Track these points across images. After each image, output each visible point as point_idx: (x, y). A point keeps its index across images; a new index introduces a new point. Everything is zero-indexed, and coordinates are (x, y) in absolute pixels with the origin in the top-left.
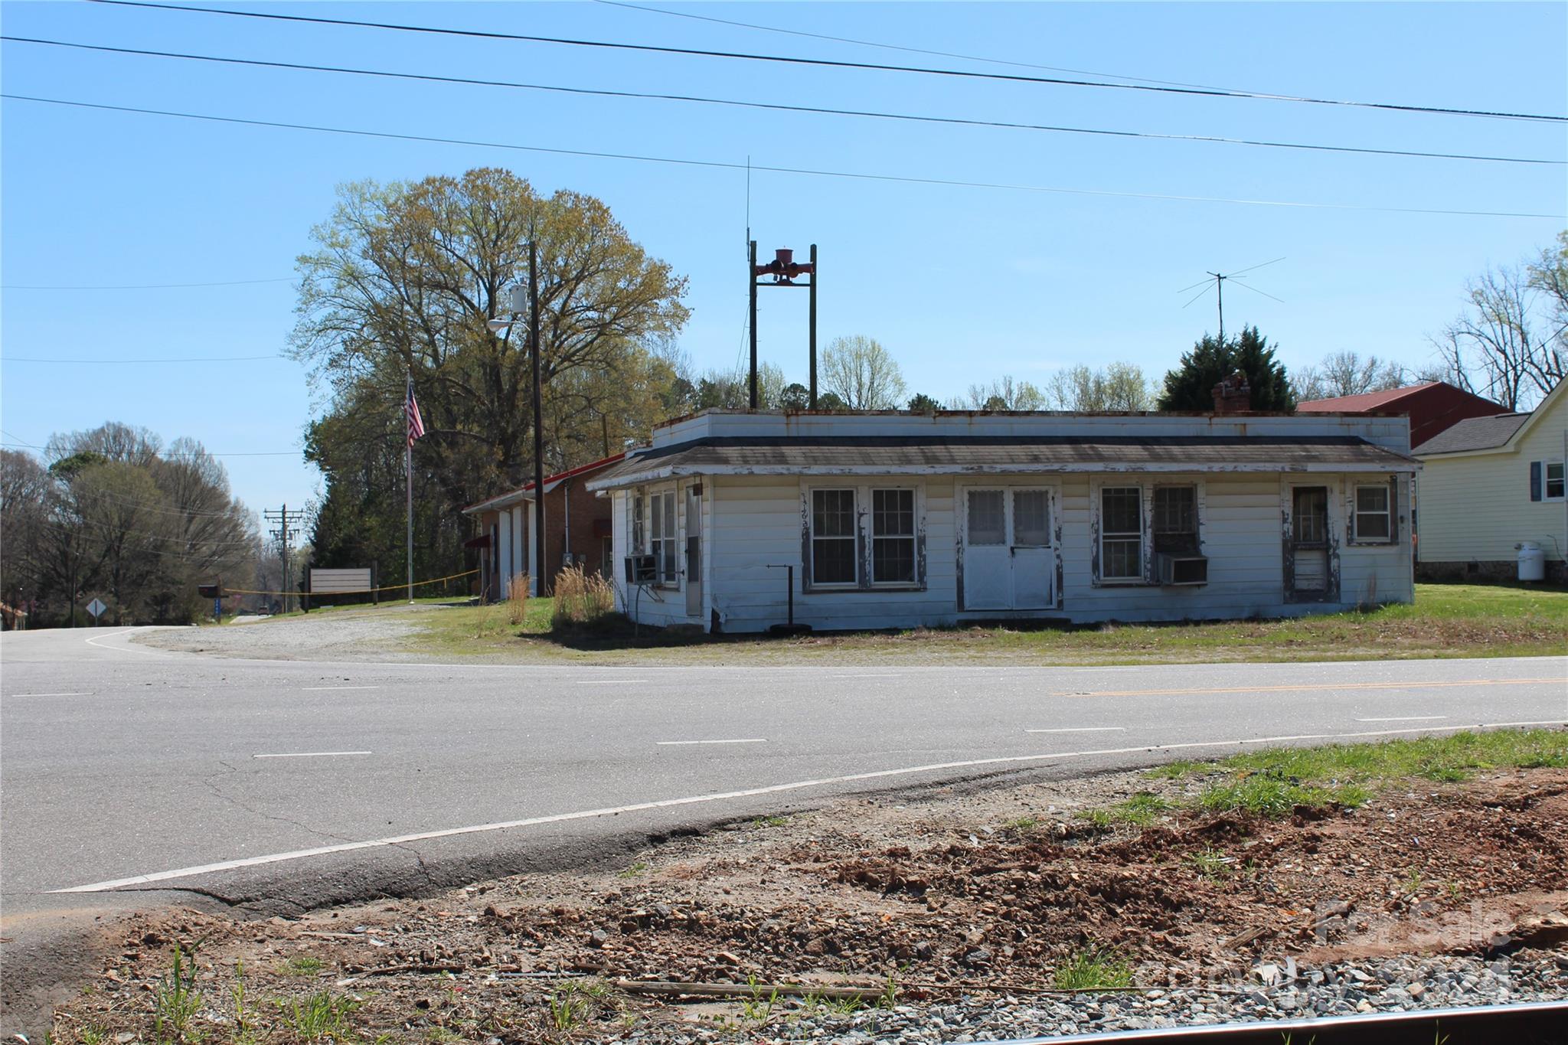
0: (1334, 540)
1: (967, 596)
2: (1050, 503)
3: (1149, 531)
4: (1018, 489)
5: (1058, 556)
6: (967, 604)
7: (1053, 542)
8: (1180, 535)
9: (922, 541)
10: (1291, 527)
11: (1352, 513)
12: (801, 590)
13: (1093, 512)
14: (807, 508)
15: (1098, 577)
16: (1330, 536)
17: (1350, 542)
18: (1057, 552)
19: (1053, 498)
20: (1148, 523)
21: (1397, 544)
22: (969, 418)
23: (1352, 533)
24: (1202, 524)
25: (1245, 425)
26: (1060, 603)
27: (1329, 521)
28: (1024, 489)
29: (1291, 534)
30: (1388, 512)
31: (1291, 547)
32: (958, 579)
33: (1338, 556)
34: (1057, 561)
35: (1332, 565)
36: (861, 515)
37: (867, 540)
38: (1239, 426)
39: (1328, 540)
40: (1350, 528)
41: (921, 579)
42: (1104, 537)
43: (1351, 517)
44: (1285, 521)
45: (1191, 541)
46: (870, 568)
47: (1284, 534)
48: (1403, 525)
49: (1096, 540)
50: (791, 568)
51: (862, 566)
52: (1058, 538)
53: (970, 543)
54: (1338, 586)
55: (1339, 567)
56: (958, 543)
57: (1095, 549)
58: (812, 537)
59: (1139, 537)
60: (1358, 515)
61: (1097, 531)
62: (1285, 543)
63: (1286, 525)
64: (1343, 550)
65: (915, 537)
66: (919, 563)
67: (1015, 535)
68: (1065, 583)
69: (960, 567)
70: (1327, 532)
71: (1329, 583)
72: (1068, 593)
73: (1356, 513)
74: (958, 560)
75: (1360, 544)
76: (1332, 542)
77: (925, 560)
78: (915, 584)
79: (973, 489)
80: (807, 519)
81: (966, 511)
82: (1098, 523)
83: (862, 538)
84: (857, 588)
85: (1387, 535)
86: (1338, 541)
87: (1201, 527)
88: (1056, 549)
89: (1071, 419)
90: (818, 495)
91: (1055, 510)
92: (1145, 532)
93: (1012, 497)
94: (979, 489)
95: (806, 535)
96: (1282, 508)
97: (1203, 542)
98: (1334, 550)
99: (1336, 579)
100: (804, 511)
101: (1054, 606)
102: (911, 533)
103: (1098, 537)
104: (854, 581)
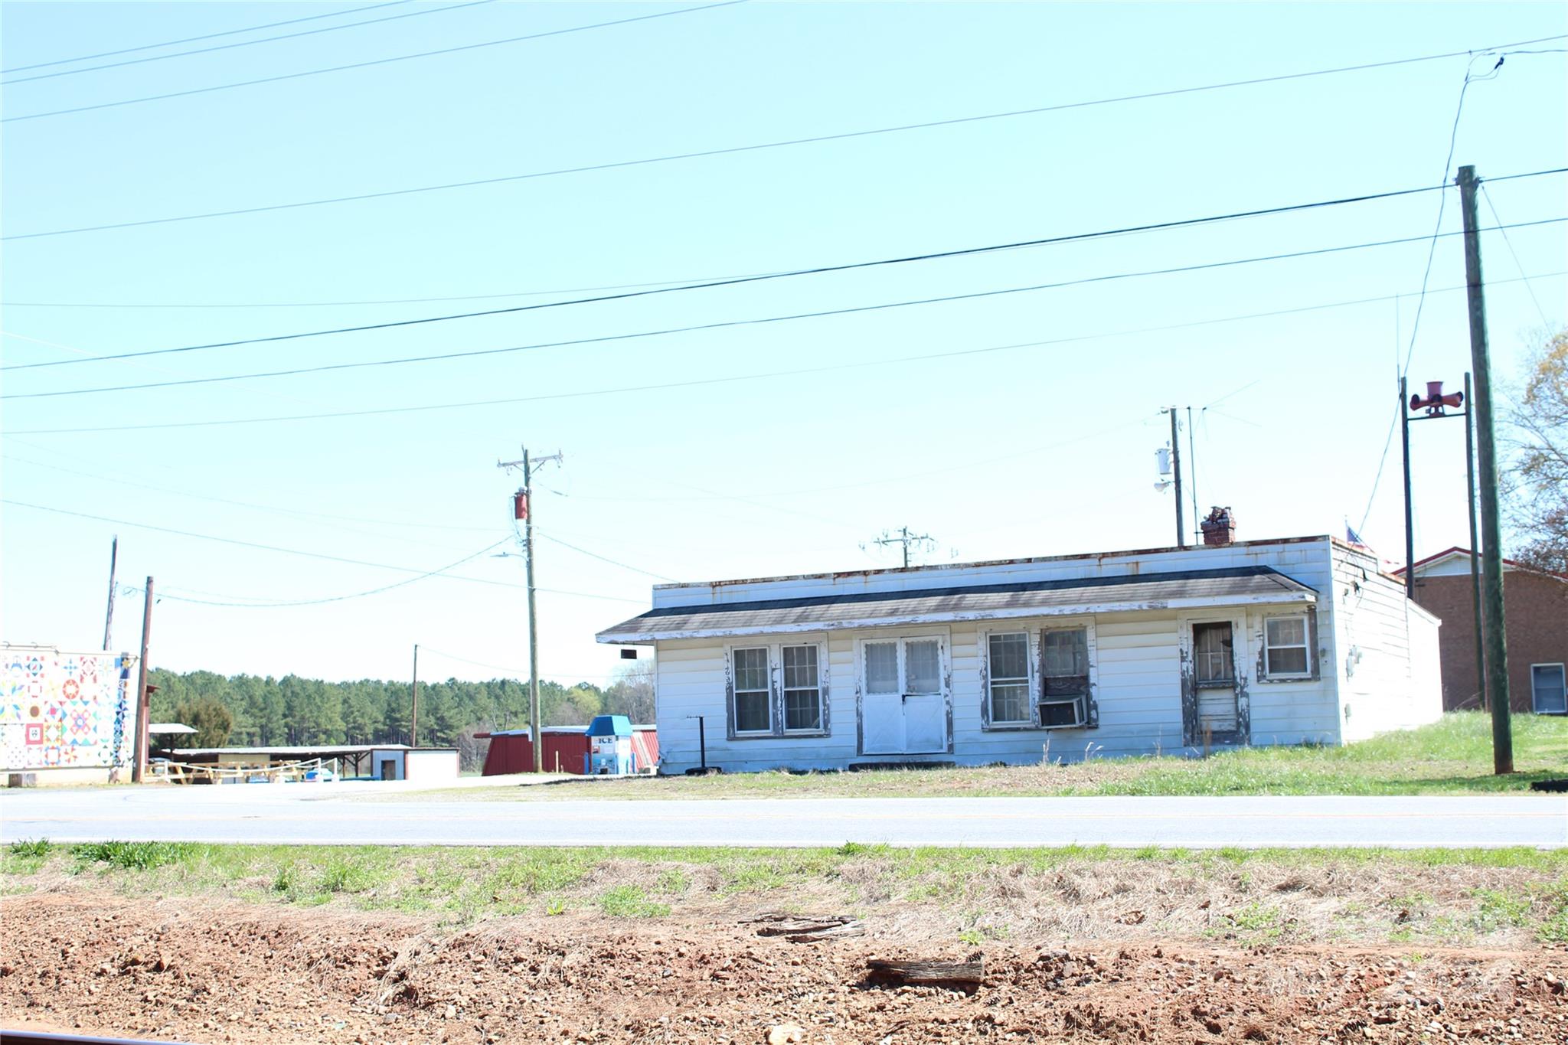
0: (1241, 678)
1: (865, 740)
2: (940, 651)
3: (1037, 675)
4: (909, 640)
5: (948, 703)
6: (866, 750)
7: (943, 690)
8: (1073, 678)
9: (826, 691)
10: (1191, 666)
11: (1263, 648)
12: (726, 737)
13: (982, 659)
14: (730, 666)
15: (987, 722)
16: (1237, 673)
17: (1259, 679)
18: (947, 699)
19: (942, 647)
20: (1036, 668)
21: (1319, 679)
22: (864, 577)
23: (1263, 668)
24: (1092, 666)
25: (1137, 563)
26: (951, 747)
27: (1235, 658)
28: (915, 640)
29: (1191, 673)
30: (1307, 645)
31: (1193, 688)
32: (858, 726)
33: (1247, 695)
34: (947, 707)
35: (1240, 705)
36: (773, 670)
37: (779, 692)
38: (1131, 565)
39: (1234, 678)
40: (1261, 664)
41: (826, 727)
42: (993, 683)
43: (1261, 654)
44: (1183, 659)
45: (1081, 684)
46: (782, 717)
47: (1183, 673)
48: (1325, 659)
49: (985, 686)
50: (701, 719)
51: (775, 715)
52: (947, 685)
53: (868, 692)
54: (1247, 727)
55: (1248, 706)
56: (857, 693)
57: (983, 695)
58: (735, 691)
59: (1027, 681)
60: (1269, 650)
61: (985, 677)
62: (1184, 683)
63: (1185, 664)
64: (1253, 688)
65: (819, 688)
66: (824, 710)
67: (907, 683)
68: (956, 727)
69: (859, 715)
70: (1233, 669)
71: (1238, 724)
72: (958, 738)
73: (1267, 647)
74: (857, 708)
75: (1271, 681)
76: (1238, 680)
77: (828, 709)
78: (821, 731)
79: (869, 642)
80: (730, 676)
81: (864, 662)
82: (986, 669)
83: (774, 691)
84: (772, 735)
85: (1306, 670)
86: (1246, 679)
87: (1091, 669)
88: (946, 696)
89: (958, 571)
90: (739, 655)
91: (943, 658)
92: (1033, 677)
93: (904, 648)
94: (874, 642)
95: (729, 689)
96: (1180, 646)
97: (1094, 684)
98: (1242, 688)
99: (1244, 719)
100: (727, 668)
101: (945, 750)
102: (816, 685)
103: (986, 683)
104: (768, 728)
